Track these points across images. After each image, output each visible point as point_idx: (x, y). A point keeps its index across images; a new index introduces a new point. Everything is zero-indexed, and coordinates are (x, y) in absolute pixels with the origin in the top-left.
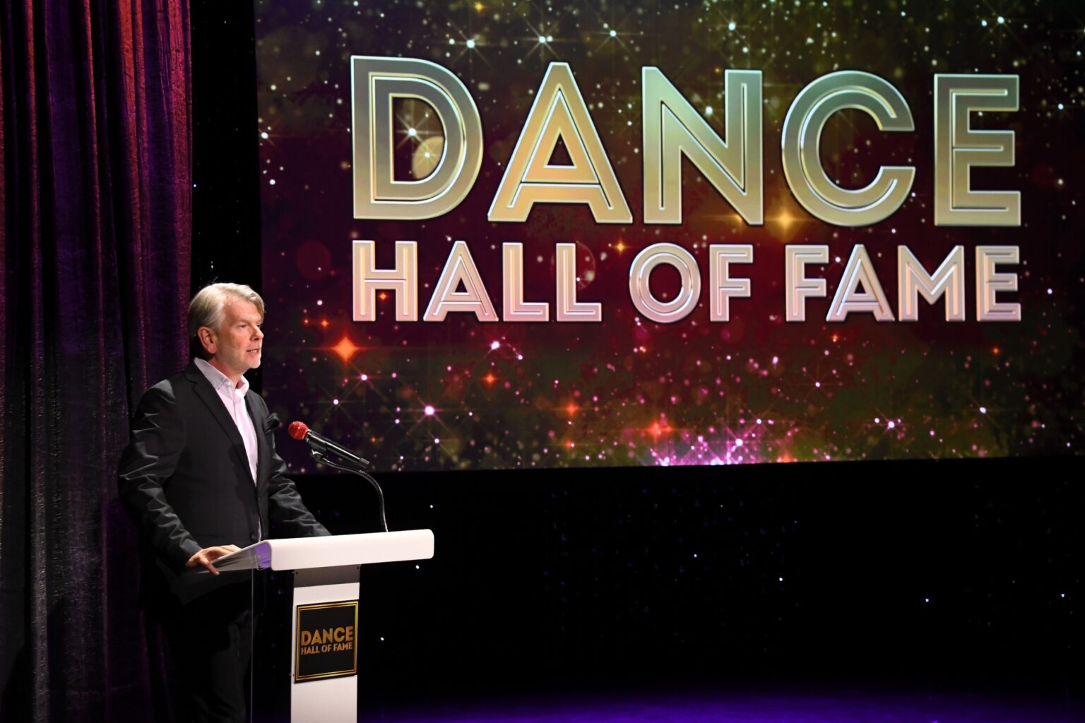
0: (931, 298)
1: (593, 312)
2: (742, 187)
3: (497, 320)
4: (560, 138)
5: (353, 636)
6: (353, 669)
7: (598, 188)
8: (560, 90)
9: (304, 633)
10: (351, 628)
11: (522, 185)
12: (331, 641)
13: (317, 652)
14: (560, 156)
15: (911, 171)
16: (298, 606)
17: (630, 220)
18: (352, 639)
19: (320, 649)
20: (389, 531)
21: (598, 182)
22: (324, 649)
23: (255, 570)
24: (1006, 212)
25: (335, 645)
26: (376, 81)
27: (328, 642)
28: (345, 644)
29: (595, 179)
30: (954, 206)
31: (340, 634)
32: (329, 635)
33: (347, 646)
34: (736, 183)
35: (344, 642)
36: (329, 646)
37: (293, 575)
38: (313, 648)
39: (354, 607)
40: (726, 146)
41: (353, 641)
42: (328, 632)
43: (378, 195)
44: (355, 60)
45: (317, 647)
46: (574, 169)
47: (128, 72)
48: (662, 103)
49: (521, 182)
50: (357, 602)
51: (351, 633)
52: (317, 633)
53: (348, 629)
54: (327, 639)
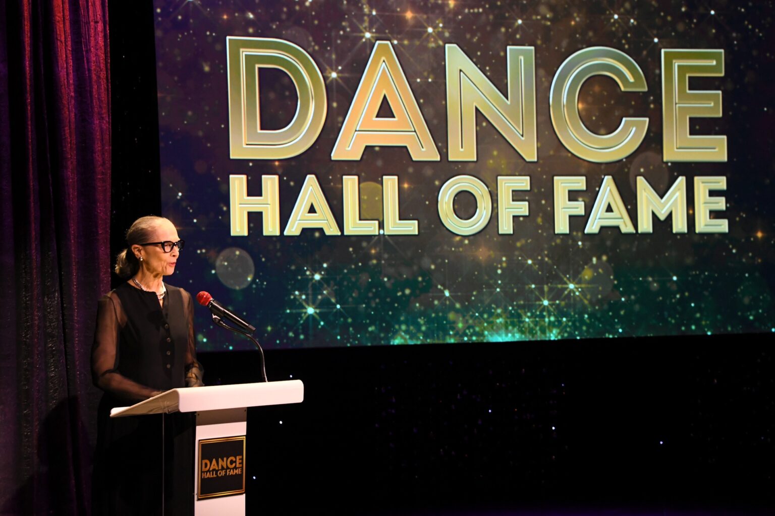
0: (662, 216)
1: (411, 227)
2: (521, 133)
3: (339, 234)
4: (385, 97)
5: (242, 463)
6: (242, 489)
7: (414, 135)
8: (384, 61)
9: (204, 462)
10: (241, 457)
11: (356, 132)
12: (225, 467)
13: (215, 476)
14: (385, 110)
15: (645, 121)
16: (199, 440)
17: (438, 159)
18: (241, 466)
19: (216, 474)
20: (269, 381)
21: (414, 130)
22: (220, 473)
23: (165, 414)
24: (715, 152)
25: (228, 471)
26: (246, 55)
27: (223, 468)
28: (236, 470)
29: (411, 128)
30: (678, 147)
31: (232, 462)
32: (223, 463)
33: (238, 472)
34: (517, 131)
35: (235, 468)
36: (223, 471)
37: (196, 416)
38: (211, 473)
39: (243, 440)
40: (509, 103)
41: (242, 467)
42: (223, 460)
43: (248, 141)
44: (229, 39)
45: (214, 472)
46: (395, 121)
47: (59, 38)
48: (461, 71)
49: (356, 131)
50: (245, 437)
51: (241, 461)
52: (214, 461)
53: (238, 458)
54: (222, 466)
